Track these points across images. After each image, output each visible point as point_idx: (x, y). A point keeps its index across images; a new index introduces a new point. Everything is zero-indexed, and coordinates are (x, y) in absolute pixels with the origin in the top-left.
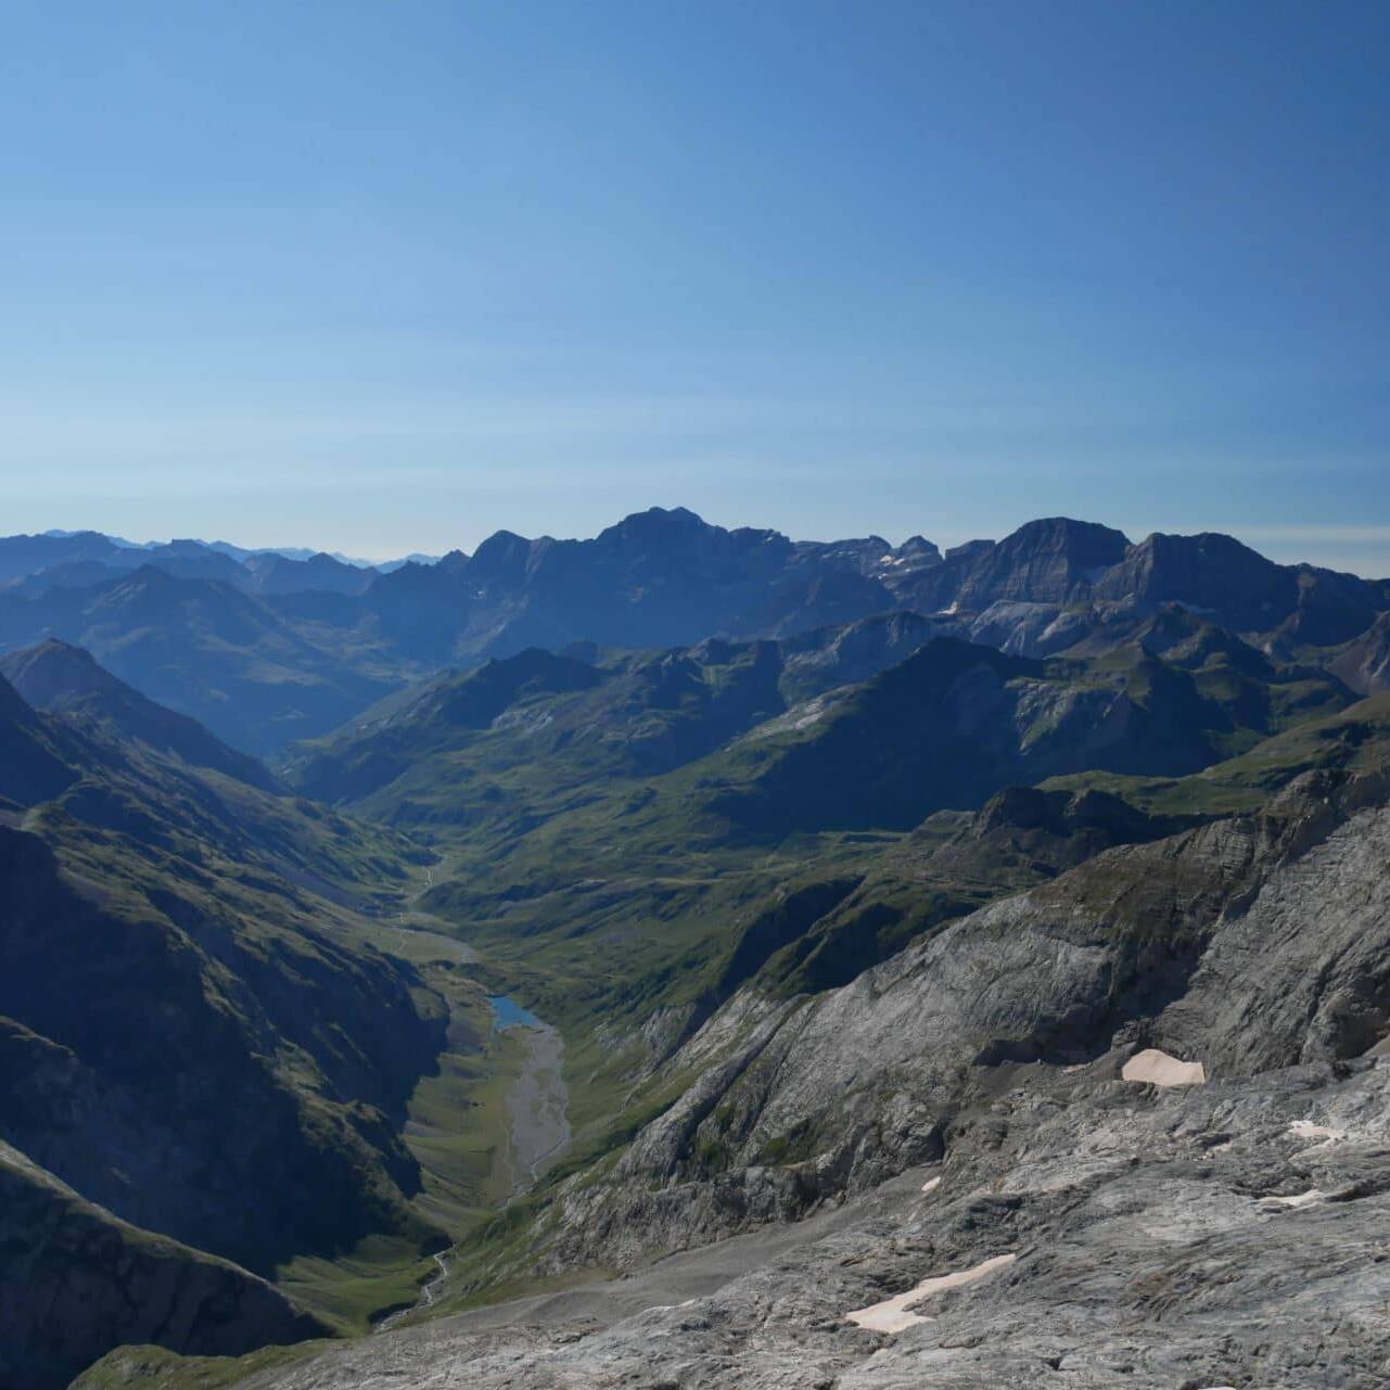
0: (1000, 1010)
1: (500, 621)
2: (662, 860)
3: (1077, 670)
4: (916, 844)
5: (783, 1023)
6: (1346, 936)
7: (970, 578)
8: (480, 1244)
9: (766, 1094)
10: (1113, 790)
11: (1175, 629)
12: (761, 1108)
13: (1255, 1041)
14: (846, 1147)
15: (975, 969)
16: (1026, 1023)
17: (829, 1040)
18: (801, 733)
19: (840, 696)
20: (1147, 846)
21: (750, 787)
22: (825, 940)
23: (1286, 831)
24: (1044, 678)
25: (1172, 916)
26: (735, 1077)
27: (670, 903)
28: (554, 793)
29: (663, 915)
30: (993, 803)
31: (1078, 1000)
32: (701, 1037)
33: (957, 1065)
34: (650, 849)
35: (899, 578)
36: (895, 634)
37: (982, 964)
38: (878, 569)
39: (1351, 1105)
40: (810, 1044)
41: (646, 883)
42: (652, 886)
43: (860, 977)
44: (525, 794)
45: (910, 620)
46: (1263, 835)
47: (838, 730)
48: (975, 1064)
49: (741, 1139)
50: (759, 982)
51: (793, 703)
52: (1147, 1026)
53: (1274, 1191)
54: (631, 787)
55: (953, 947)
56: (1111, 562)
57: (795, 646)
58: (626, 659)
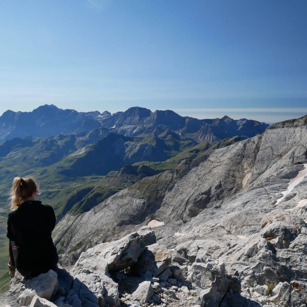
0: (122, 214)
1: (9, 131)
2: (49, 185)
3: (141, 139)
4: (106, 179)
5: (75, 221)
6: (192, 193)
7: (118, 120)
8: (6, 278)
9: (72, 237)
10: (148, 165)
11: (161, 130)
12: (71, 240)
13: (174, 216)
14: (84, 247)
15: (117, 205)
16: (127, 216)
17: (85, 224)
18: (80, 155)
19: (89, 147)
20: (152, 177)
21: (69, 168)
22: (86, 201)
23: (180, 172)
24: (134, 141)
25: (157, 191)
26: (65, 234)
27: (51, 195)
28: (22, 171)
29: (49, 198)
30: (122, 169)
31: (138, 210)
32: (58, 225)
33: (113, 227)
34: (46, 183)
35: (102, 120)
36: (101, 133)
37: (118, 204)
38: (98, 118)
39: (186, 228)
40: (81, 225)
41: (45, 191)
42: (46, 192)
43: (92, 209)
44: (15, 172)
45: (104, 129)
46: (175, 173)
47: (89, 155)
48: (117, 226)
49: (66, 247)
50: (71, 212)
51: (79, 148)
52: (153, 215)
53: (170, 248)
54: (41, 169)
55: (112, 201)
56: (148, 116)
57: (79, 136)
58: (40, 140)
